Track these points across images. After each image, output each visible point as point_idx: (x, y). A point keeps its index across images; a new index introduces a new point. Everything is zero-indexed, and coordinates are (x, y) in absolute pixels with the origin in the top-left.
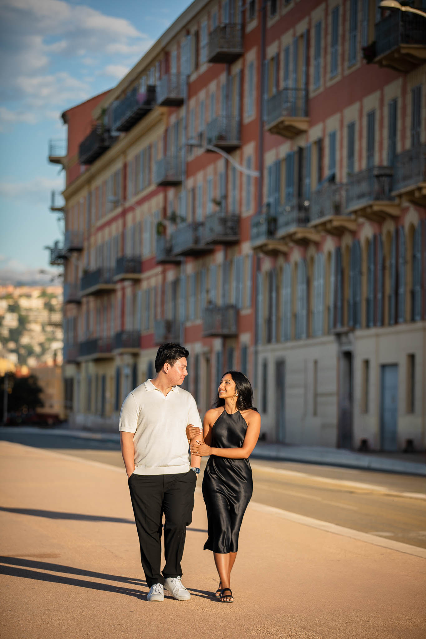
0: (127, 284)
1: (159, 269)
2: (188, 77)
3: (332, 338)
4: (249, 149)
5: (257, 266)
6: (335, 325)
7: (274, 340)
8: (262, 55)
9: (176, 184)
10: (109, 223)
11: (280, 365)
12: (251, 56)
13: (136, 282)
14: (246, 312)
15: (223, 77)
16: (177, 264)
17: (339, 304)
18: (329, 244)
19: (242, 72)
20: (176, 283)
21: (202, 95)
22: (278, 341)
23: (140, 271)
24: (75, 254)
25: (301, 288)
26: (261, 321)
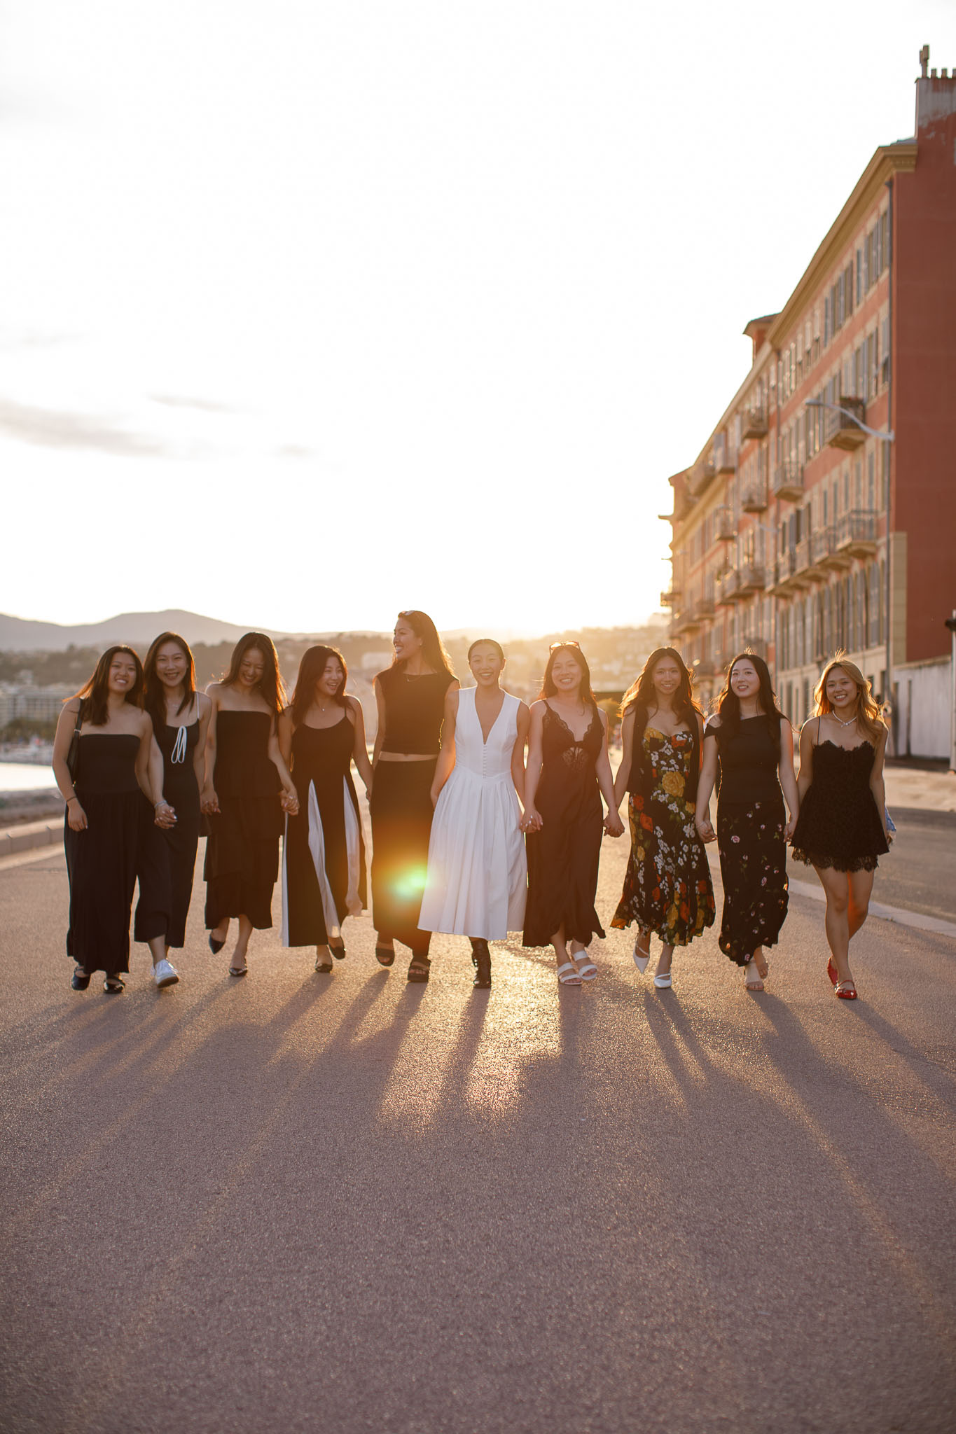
0: (707, 622)
1: (722, 611)
2: (738, 450)
3: (814, 666)
4: (772, 511)
5: (777, 608)
6: (817, 654)
7: (785, 667)
8: (778, 433)
9: (732, 538)
10: (695, 572)
11: (790, 687)
12: (773, 433)
13: (712, 620)
14: (772, 645)
15: (757, 451)
16: (733, 605)
17: (820, 638)
18: (814, 589)
19: (768, 448)
20: (733, 622)
21: (746, 465)
22: (788, 668)
23: (714, 611)
24: (677, 598)
25: (800, 624)
26: (779, 652)
